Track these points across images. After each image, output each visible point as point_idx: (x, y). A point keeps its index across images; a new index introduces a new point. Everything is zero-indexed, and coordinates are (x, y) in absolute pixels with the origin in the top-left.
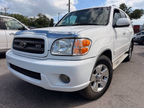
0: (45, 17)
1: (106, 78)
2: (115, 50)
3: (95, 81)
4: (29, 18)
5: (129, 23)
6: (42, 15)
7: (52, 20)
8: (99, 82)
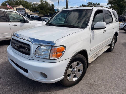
0: (46, 2)
1: (81, 70)
2: (91, 48)
3: (71, 73)
4: (32, 4)
5: (104, 26)
6: (44, 1)
7: (53, 5)
8: (74, 74)
